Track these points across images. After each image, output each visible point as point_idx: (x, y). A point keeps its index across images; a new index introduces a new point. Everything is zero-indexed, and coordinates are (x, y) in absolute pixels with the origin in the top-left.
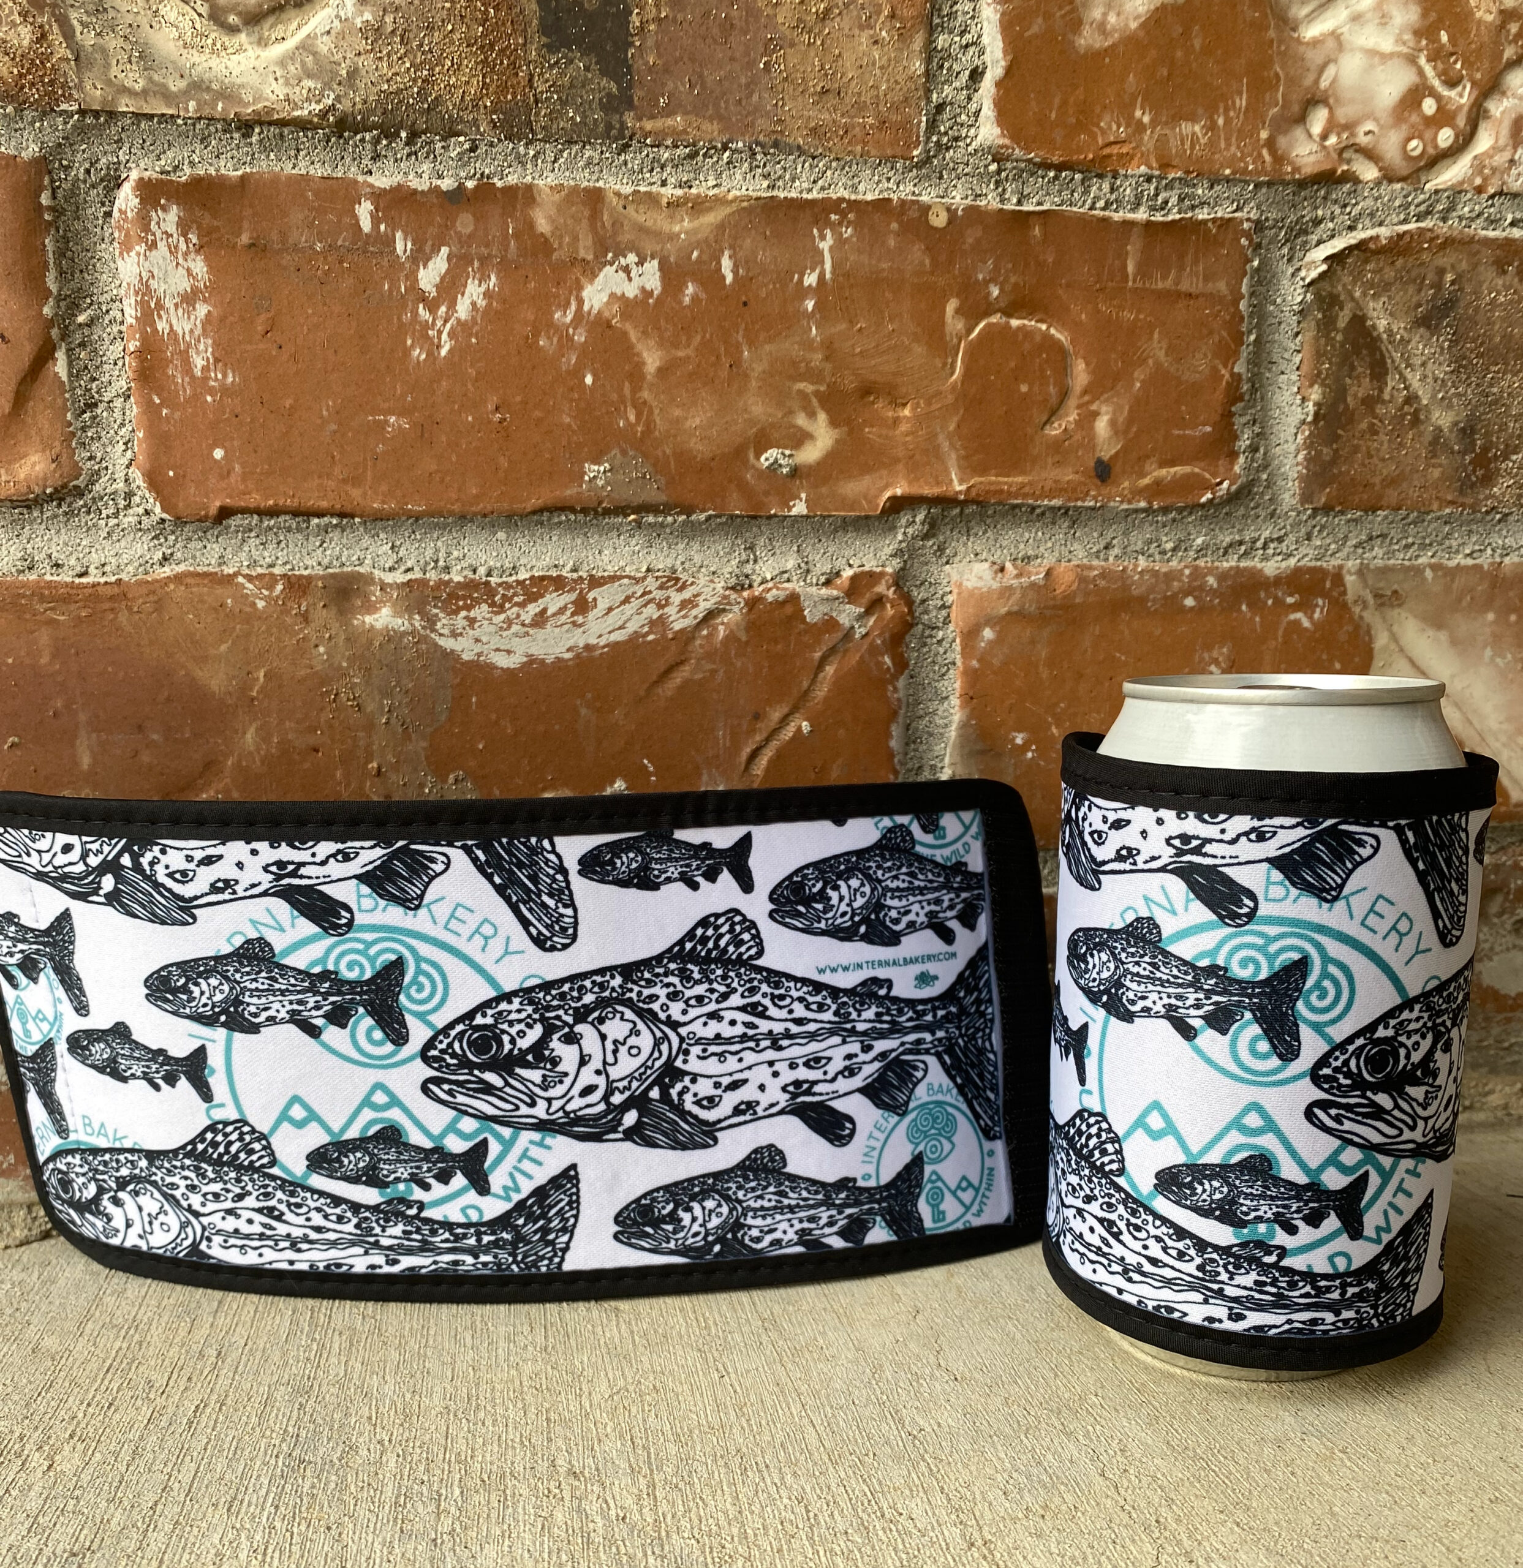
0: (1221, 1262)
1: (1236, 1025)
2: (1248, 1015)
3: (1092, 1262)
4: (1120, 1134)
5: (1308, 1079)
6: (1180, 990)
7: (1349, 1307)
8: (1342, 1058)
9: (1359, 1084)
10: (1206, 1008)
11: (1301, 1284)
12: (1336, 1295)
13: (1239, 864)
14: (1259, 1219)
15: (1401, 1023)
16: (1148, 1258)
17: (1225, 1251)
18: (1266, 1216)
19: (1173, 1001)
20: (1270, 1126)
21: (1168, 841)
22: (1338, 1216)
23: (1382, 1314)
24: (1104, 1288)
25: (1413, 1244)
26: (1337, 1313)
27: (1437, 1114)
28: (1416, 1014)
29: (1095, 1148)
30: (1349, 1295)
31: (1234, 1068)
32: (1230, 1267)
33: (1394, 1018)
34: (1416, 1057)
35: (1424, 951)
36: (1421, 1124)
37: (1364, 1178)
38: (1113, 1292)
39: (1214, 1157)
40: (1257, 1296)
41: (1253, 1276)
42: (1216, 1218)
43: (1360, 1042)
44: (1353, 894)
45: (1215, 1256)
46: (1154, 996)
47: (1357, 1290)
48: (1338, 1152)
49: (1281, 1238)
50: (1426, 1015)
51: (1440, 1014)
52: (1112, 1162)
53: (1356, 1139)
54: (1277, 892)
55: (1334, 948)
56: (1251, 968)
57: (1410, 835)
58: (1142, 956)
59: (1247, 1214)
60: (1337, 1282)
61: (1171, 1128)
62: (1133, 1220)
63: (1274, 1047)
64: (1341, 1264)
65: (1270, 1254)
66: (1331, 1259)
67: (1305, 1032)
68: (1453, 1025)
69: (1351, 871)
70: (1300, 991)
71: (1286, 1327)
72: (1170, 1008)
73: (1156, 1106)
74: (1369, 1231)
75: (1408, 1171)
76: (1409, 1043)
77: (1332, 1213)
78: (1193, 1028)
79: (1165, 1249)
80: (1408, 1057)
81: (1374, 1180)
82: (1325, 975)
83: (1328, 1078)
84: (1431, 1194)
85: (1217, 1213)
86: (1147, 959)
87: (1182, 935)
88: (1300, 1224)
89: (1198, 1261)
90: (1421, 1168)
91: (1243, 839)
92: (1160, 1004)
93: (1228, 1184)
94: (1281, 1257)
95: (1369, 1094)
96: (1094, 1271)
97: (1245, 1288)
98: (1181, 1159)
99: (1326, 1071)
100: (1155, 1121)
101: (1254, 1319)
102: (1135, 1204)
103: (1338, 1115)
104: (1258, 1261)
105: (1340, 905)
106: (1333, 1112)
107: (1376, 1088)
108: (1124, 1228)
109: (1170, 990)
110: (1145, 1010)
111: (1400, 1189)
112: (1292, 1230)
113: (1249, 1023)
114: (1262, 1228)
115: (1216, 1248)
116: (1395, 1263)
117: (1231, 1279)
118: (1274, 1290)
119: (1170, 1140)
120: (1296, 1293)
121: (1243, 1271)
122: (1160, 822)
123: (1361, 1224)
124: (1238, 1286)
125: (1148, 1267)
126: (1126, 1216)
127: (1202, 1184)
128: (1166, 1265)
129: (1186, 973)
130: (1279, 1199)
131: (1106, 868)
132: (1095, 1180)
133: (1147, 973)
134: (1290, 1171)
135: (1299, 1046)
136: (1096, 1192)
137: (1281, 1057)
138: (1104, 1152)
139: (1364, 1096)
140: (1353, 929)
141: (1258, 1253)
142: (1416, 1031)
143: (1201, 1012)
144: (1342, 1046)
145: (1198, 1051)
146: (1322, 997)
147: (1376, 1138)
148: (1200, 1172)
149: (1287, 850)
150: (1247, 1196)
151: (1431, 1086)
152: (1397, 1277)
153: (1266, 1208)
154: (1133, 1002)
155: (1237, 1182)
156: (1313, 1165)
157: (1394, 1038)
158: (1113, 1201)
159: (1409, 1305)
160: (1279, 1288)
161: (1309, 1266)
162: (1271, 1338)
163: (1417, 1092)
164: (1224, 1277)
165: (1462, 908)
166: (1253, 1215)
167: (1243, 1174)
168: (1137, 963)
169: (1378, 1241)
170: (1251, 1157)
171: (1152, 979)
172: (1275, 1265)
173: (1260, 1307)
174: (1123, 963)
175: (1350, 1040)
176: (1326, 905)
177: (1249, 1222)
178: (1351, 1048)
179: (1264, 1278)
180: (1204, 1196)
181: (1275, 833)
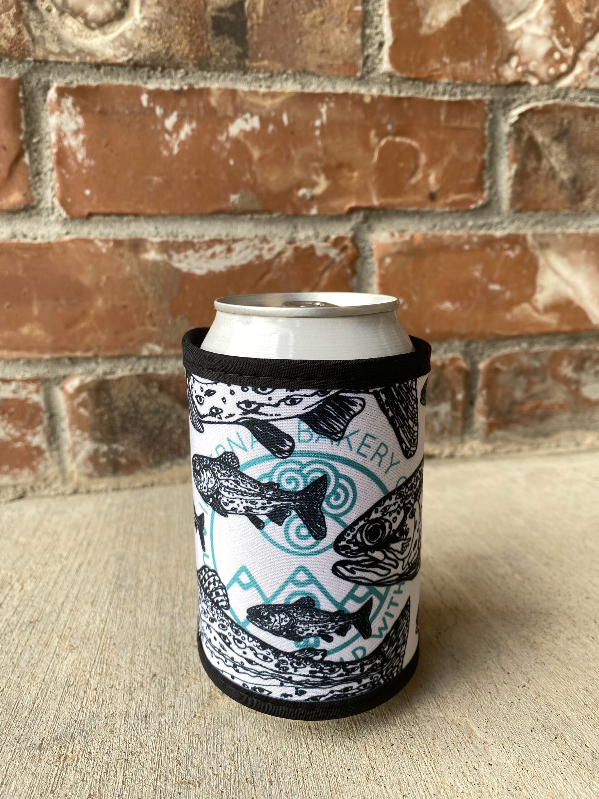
0: (289, 662)
1: (287, 519)
2: (294, 513)
3: (217, 658)
4: (226, 585)
5: (332, 549)
6: (252, 498)
7: (366, 677)
8: (352, 534)
9: (363, 548)
10: (269, 509)
11: (337, 669)
12: (358, 672)
13: (281, 419)
14: (309, 635)
15: (385, 508)
16: (247, 659)
17: (291, 655)
18: (314, 633)
19: (249, 505)
20: (312, 580)
21: (238, 405)
22: (356, 627)
23: (386, 675)
24: (224, 674)
25: (400, 631)
26: (359, 682)
27: (410, 554)
28: (393, 501)
29: (212, 591)
30: (366, 670)
31: (287, 546)
32: (295, 664)
33: (381, 506)
34: (395, 526)
35: (395, 464)
36: (400, 563)
37: (370, 604)
38: (229, 677)
39: (280, 600)
40: (311, 679)
41: (308, 668)
42: (284, 636)
43: (362, 523)
44: (351, 435)
45: (285, 658)
46: (238, 501)
47: (370, 666)
48: (353, 590)
49: (323, 645)
50: (399, 501)
51: (407, 497)
52: (222, 601)
53: (364, 581)
54: (305, 436)
55: (343, 469)
56: (293, 484)
57: (383, 396)
58: (229, 476)
59: (302, 633)
60: (358, 665)
61: (253, 584)
62: (236, 637)
63: (311, 531)
64: (360, 654)
65: (318, 654)
66: (354, 652)
67: (329, 521)
68: (415, 502)
69: (349, 421)
70: (324, 496)
71: (330, 695)
72: (247, 509)
73: (244, 569)
74: (375, 630)
75: (395, 592)
76: (391, 519)
77: (353, 627)
78: (262, 521)
79: (256, 654)
80: (390, 527)
81: (376, 602)
82: (338, 485)
83: (344, 547)
84: (409, 600)
85: (285, 633)
86: (232, 478)
87: (251, 463)
88: (334, 635)
89: (276, 661)
90: (403, 588)
91: (283, 404)
92: (242, 506)
93: (290, 616)
94: (324, 655)
95: (369, 553)
96: (218, 663)
97: (304, 675)
98: (260, 601)
99: (343, 543)
100: (244, 578)
101: (311, 693)
102: (238, 628)
103: (352, 568)
104: (311, 660)
105: (344, 442)
106: (349, 567)
107: (373, 549)
108: (232, 641)
109: (247, 498)
110: (234, 509)
111: (391, 603)
112: (329, 639)
113: (294, 517)
114: (312, 640)
115: (285, 654)
116: (391, 645)
117: (296, 671)
118: (321, 675)
119: (253, 589)
120: (335, 675)
121: (302, 666)
122: (232, 392)
123: (370, 629)
124: (300, 675)
125: (247, 665)
126: (233, 633)
127: (274, 616)
128: (257, 664)
129: (255, 487)
130: (320, 622)
131: (206, 419)
132: (215, 610)
133: (233, 487)
134: (325, 605)
135: (326, 528)
136: (216, 616)
137: (315, 537)
138: (218, 594)
139: (366, 555)
140: (352, 456)
141: (310, 655)
142: (394, 511)
143: (266, 512)
144: (351, 527)
145: (266, 536)
146: (337, 499)
147: (375, 578)
148: (272, 609)
149: (309, 410)
150: (301, 622)
151: (405, 540)
152: (392, 652)
153: (314, 628)
154: (226, 504)
155: (295, 615)
156: (339, 599)
157: (382, 518)
158: (225, 624)
159: (400, 665)
160: (324, 673)
161: (341, 659)
162: (322, 703)
163: (397, 546)
164: (291, 670)
165: (416, 434)
166: (306, 633)
167: (297, 609)
168: (227, 480)
169: (381, 636)
170: (302, 599)
171: (236, 491)
172: (321, 661)
173: (314, 686)
174: (219, 480)
175: (356, 523)
176: (335, 443)
177: (303, 637)
178: (357, 528)
179: (315, 669)
180: (276, 624)
181: (301, 399)
